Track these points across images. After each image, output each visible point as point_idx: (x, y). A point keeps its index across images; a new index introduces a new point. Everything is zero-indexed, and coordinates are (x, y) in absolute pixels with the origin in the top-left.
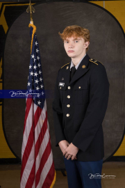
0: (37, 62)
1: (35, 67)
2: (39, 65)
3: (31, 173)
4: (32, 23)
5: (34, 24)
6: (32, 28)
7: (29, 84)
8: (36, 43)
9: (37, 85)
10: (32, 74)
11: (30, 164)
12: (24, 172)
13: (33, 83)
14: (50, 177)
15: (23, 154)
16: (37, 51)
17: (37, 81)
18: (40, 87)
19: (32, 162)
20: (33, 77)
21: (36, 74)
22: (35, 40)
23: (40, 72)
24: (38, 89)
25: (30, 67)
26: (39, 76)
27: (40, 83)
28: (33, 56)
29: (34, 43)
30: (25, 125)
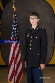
0: (16, 23)
1: (15, 26)
2: (17, 25)
3: (13, 71)
4: (14, 6)
5: (15, 7)
6: (14, 9)
7: (12, 33)
8: (16, 15)
9: (16, 33)
10: (14, 28)
11: (12, 67)
12: (10, 71)
13: (14, 32)
14: (21, 73)
15: (9, 63)
16: (16, 19)
17: (16, 32)
18: (17, 34)
19: (13, 66)
20: (14, 30)
21: (15, 29)
22: (15, 14)
23: (17, 28)
24: (16, 35)
25: (13, 26)
26: (17, 30)
27: (17, 33)
28: (14, 21)
29: (15, 15)
30: (10, 51)
